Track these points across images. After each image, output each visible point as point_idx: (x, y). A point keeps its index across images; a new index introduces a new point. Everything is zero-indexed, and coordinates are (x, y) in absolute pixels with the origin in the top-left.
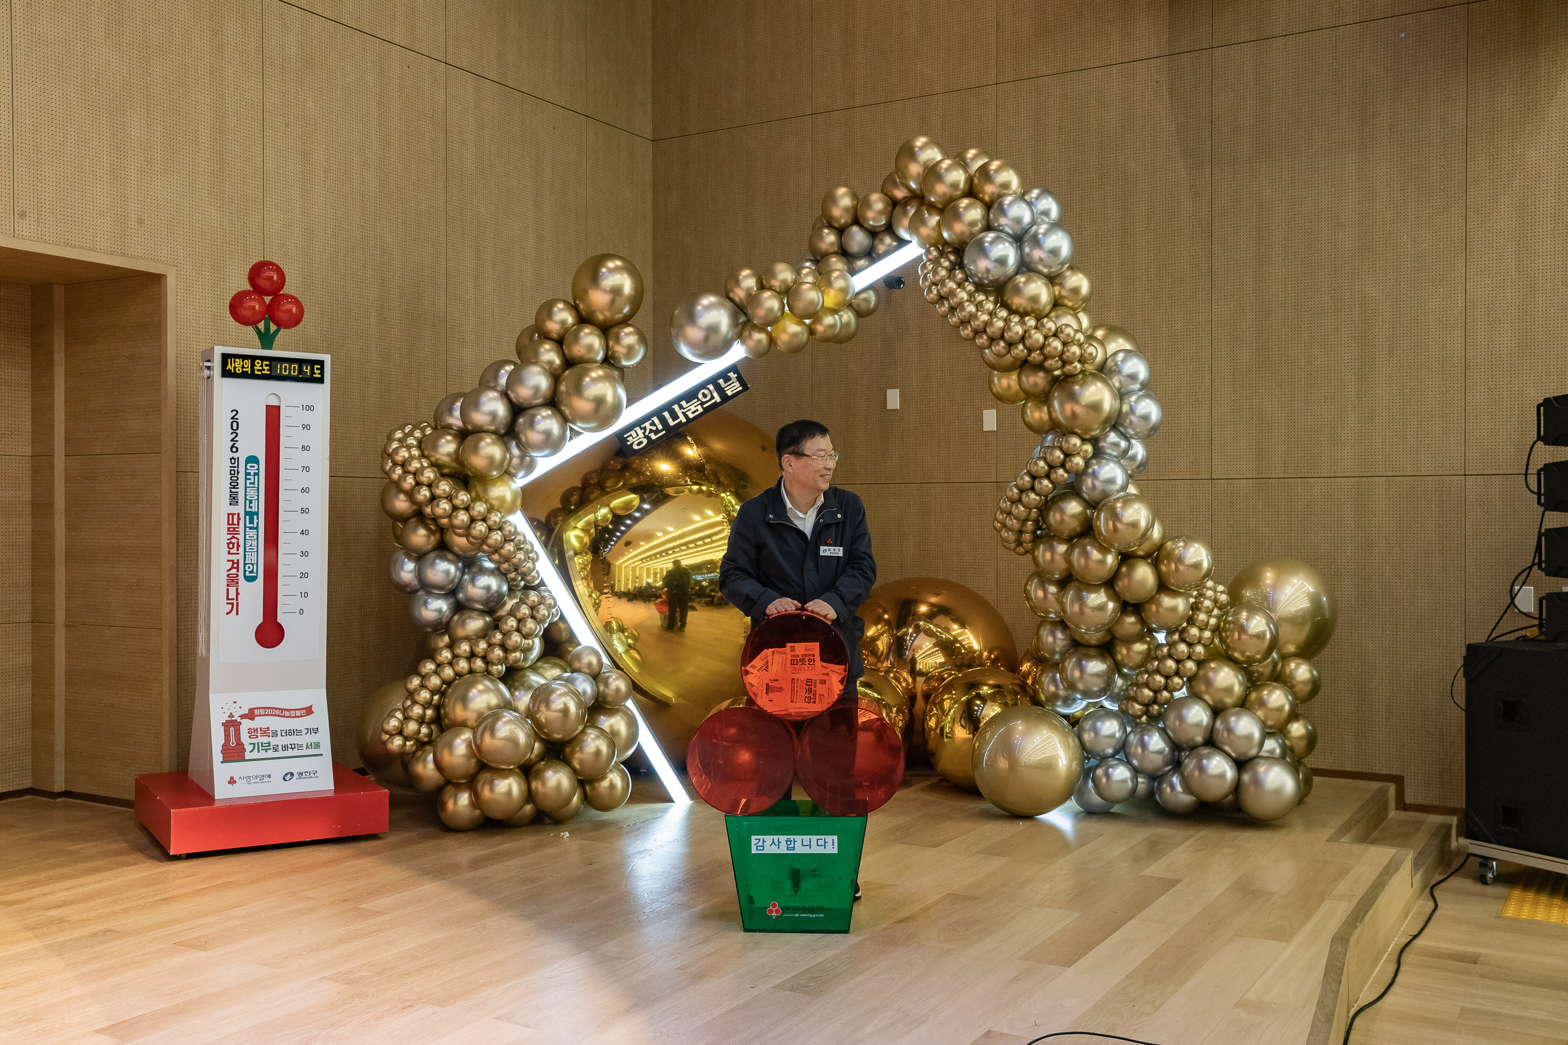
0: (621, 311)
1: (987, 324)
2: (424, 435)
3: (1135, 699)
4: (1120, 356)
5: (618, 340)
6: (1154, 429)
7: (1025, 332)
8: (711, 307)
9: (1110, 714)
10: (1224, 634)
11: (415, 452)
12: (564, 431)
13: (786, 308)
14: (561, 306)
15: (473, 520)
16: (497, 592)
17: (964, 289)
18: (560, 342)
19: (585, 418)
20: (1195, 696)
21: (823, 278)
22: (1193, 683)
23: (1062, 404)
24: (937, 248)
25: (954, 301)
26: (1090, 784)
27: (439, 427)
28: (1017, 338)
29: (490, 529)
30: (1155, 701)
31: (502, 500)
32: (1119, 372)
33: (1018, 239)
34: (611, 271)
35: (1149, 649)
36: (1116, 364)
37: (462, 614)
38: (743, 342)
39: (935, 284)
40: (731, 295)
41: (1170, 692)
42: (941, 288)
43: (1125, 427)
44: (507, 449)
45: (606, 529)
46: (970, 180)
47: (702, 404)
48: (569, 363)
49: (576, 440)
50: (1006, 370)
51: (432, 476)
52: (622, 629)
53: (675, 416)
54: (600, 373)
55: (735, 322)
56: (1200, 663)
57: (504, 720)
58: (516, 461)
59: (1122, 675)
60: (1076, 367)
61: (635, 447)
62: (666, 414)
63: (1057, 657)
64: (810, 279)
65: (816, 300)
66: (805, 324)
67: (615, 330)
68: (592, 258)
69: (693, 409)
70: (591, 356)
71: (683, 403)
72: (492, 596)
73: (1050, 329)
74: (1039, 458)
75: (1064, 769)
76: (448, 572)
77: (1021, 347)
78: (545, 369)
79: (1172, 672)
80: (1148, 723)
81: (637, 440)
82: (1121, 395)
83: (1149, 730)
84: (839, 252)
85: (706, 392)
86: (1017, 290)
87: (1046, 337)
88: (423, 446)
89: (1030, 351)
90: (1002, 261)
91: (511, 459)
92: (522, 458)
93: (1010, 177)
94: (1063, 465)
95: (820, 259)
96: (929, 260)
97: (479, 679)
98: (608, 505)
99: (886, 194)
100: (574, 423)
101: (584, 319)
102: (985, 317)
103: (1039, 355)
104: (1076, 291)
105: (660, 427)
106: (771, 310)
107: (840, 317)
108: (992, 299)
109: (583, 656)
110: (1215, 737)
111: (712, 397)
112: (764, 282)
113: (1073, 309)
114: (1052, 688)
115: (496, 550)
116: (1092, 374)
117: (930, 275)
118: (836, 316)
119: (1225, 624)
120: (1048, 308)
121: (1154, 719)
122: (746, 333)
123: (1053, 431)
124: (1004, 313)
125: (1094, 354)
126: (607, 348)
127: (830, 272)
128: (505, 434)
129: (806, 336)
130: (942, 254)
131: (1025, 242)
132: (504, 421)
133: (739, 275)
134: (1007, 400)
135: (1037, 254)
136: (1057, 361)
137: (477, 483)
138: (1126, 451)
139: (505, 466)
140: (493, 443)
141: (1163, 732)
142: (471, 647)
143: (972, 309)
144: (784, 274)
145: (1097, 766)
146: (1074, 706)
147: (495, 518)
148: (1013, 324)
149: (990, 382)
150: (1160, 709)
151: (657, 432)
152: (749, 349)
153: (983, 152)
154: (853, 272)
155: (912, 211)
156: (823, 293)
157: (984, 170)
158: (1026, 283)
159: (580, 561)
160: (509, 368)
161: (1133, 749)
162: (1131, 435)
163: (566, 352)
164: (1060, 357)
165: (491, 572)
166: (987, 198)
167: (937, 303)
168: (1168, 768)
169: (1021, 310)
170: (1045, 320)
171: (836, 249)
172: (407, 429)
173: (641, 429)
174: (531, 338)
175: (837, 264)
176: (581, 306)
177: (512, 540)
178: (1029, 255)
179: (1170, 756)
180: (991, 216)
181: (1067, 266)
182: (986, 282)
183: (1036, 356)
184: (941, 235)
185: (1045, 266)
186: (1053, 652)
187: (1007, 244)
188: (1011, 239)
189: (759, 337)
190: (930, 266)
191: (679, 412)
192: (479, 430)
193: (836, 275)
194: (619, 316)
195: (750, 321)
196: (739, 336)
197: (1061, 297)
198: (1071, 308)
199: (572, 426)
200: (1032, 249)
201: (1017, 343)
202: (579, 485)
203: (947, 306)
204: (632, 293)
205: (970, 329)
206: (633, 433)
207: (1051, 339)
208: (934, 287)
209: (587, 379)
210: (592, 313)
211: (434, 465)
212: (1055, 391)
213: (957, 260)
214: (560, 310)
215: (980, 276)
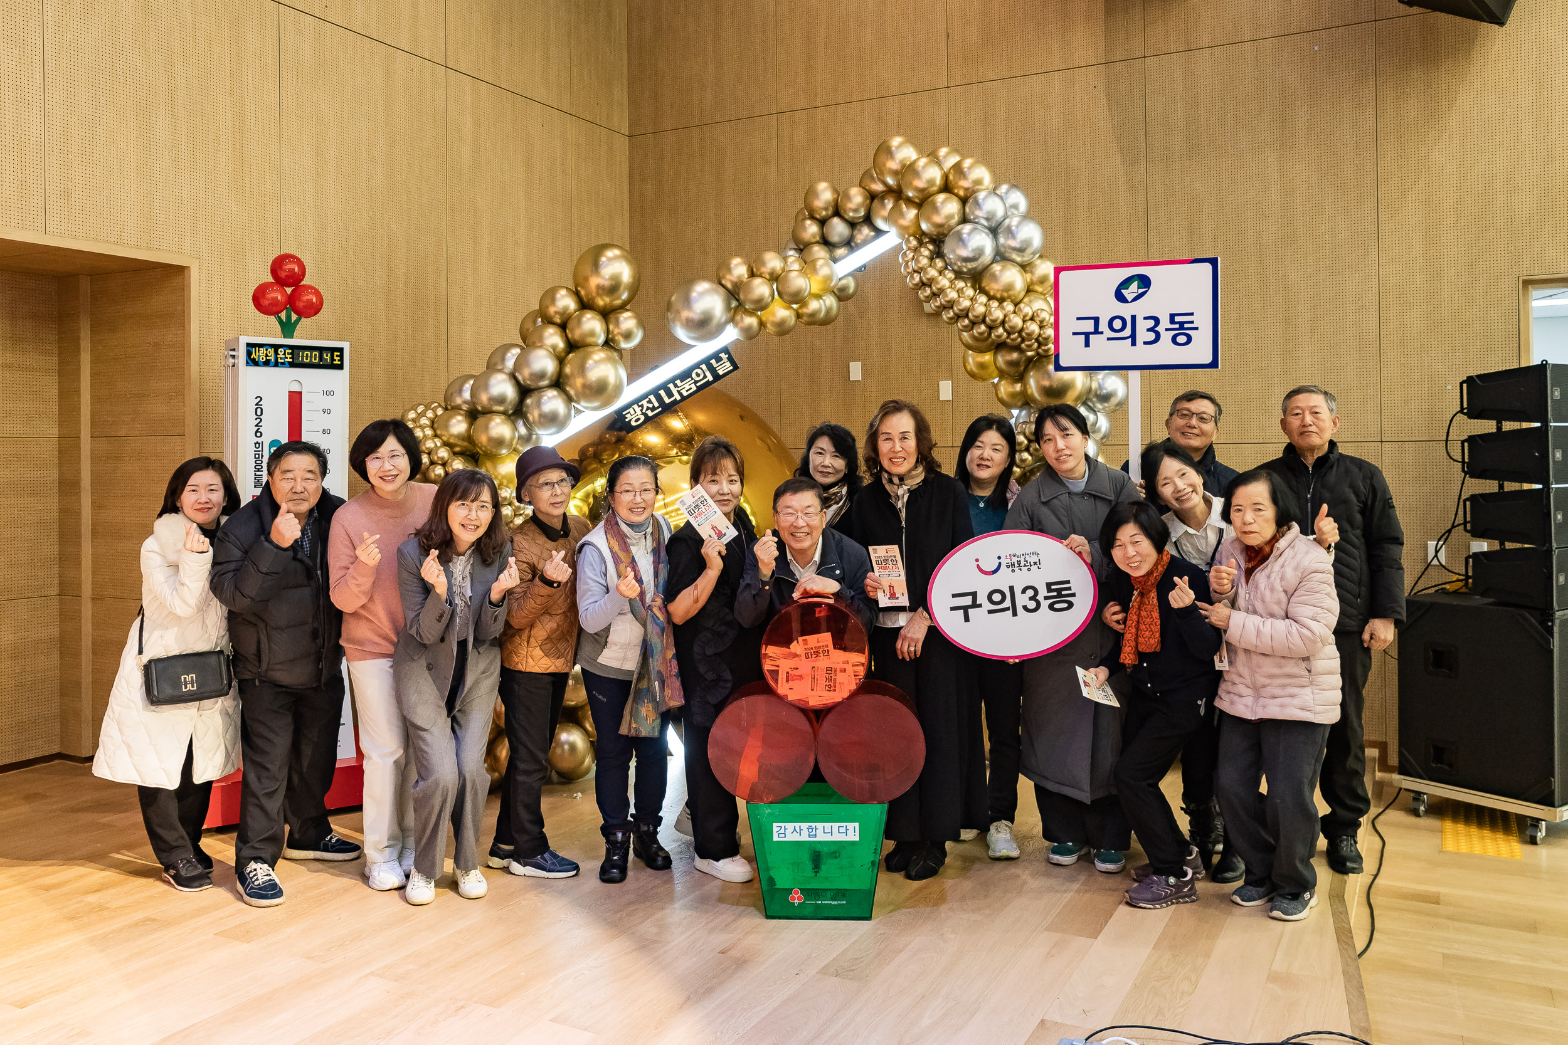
0: (619, 297)
1: (968, 309)
2: (436, 416)
5: (617, 324)
6: (1120, 406)
7: (1005, 316)
8: (706, 292)
11: (429, 432)
12: (569, 410)
13: (776, 293)
14: (563, 292)
17: (945, 276)
18: (563, 327)
19: (587, 398)
21: (808, 265)
23: (1037, 382)
24: (916, 237)
25: (935, 288)
27: (449, 407)
28: (997, 322)
33: (994, 231)
34: (610, 259)
38: (736, 325)
39: (915, 271)
40: (723, 282)
42: (923, 274)
43: (1092, 401)
44: (515, 428)
46: (946, 177)
47: (696, 382)
48: (572, 346)
49: (580, 417)
50: (981, 351)
51: (445, 455)
53: (670, 394)
54: (602, 355)
55: (728, 308)
60: (1050, 348)
61: (633, 423)
62: (662, 392)
64: (796, 266)
65: (804, 287)
66: (793, 308)
67: (615, 315)
68: (592, 248)
69: (687, 387)
70: (590, 340)
71: (678, 382)
73: (1027, 314)
77: (1001, 330)
78: (550, 352)
81: (634, 416)
84: (821, 241)
85: (699, 371)
86: (994, 278)
87: (1024, 321)
88: (436, 425)
90: (980, 252)
91: (519, 437)
92: (529, 435)
93: (981, 174)
95: (802, 248)
99: (864, 188)
100: (578, 402)
101: (585, 305)
102: (966, 303)
103: (1017, 337)
104: (1045, 278)
105: (656, 405)
106: (760, 296)
107: (824, 301)
108: (969, 285)
111: (705, 377)
112: (754, 270)
113: (1044, 295)
117: (911, 263)
118: (821, 301)
120: (1023, 294)
122: (738, 318)
123: (1027, 408)
124: (983, 299)
126: (608, 332)
127: (814, 261)
128: (514, 414)
129: (794, 319)
130: (921, 243)
131: (999, 233)
132: (512, 402)
133: (730, 263)
134: (981, 378)
135: (1010, 244)
136: (1033, 343)
137: (488, 460)
139: (514, 444)
140: (503, 422)
143: (953, 295)
144: (773, 262)
148: (993, 309)
149: (965, 362)
151: (653, 409)
152: (741, 332)
153: (956, 151)
154: (835, 260)
155: (889, 204)
156: (809, 279)
157: (957, 167)
160: (516, 351)
162: (1099, 409)
163: (570, 335)
164: (1037, 340)
166: (961, 193)
167: (919, 290)
169: (999, 296)
170: (1022, 305)
171: (818, 239)
172: (420, 409)
173: (639, 406)
174: (535, 322)
175: (819, 252)
176: (583, 293)
177: (521, 515)
178: (1003, 246)
180: (967, 210)
181: (1037, 255)
182: (965, 270)
183: (1014, 338)
184: (919, 226)
185: (1019, 255)
187: (984, 236)
188: (987, 231)
189: (751, 321)
190: (910, 255)
191: (674, 391)
192: (488, 412)
193: (820, 263)
194: (618, 302)
195: (741, 304)
196: (732, 320)
197: (1032, 283)
198: (1041, 293)
199: (576, 405)
200: (1007, 238)
201: (997, 327)
202: (577, 457)
203: (928, 291)
204: (631, 280)
205: (952, 314)
206: (631, 410)
207: (1029, 323)
208: (915, 275)
209: (590, 362)
210: (593, 299)
211: (446, 444)
212: (1032, 369)
213: (935, 248)
214: (563, 296)
215: (959, 264)
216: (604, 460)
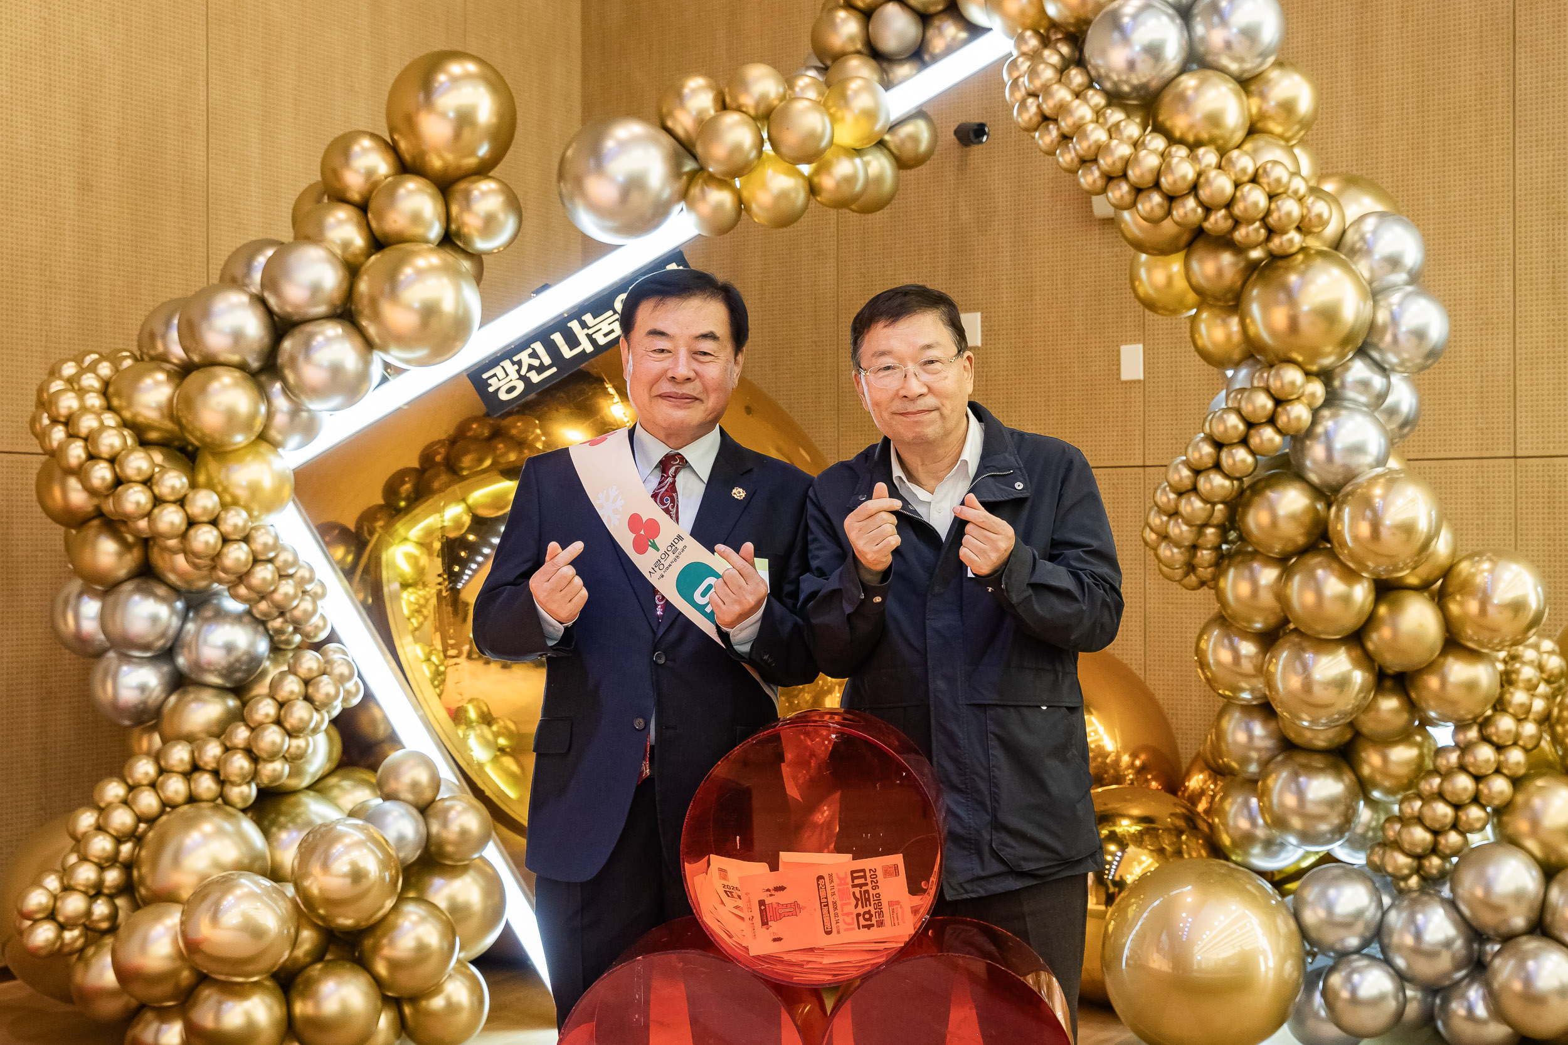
0: (473, 153)
1: (1127, 162)
2: (117, 372)
3: (1396, 845)
4: (1370, 224)
5: (467, 203)
6: (1433, 354)
7: (1199, 175)
8: (635, 140)
9: (1350, 873)
10: (1559, 729)
11: (94, 401)
12: (367, 363)
13: (767, 147)
14: (366, 142)
15: (191, 523)
16: (248, 653)
17: (1086, 101)
18: (363, 207)
19: (403, 341)
20: (1509, 840)
21: (834, 93)
22: (1505, 819)
23: (1265, 309)
24: (1036, 32)
25: (1066, 124)
26: (1318, 999)
27: (146, 358)
28: (1183, 186)
29: (225, 540)
30: (1434, 850)
31: (254, 489)
32: (1368, 252)
33: (1185, 11)
34: (455, 80)
35: (1421, 756)
36: (1362, 238)
37: (185, 693)
38: (691, 206)
39: (1035, 95)
40: (670, 124)
41: (1463, 833)
42: (1044, 100)
43: (1380, 351)
44: (264, 397)
45: (461, 542)
48: (378, 243)
49: (394, 382)
50: (1162, 250)
51: (117, 442)
52: (487, 719)
53: (573, 342)
54: (435, 260)
55: (676, 170)
56: (1516, 782)
57: (238, 892)
58: (281, 419)
59: (1372, 803)
60: (1291, 241)
61: (503, 396)
62: (557, 338)
63: (1253, 768)
64: (812, 94)
65: (819, 129)
66: (800, 174)
67: (462, 186)
68: (421, 58)
69: (605, 328)
70: (418, 231)
71: (588, 318)
72: (238, 660)
73: (1244, 171)
74: (1228, 410)
75: (1271, 974)
76: (154, 619)
77: (1191, 203)
78: (334, 255)
79: (1466, 798)
80: (1422, 890)
81: (505, 383)
82: (1375, 293)
83: (1425, 904)
84: (865, 50)
86: (1183, 102)
87: (1237, 185)
88: (111, 390)
89: (1208, 210)
90: (1154, 52)
91: (270, 415)
92: (295, 412)
94: (1272, 421)
95: (830, 63)
96: (1023, 54)
97: (208, 812)
98: (464, 500)
100: (384, 349)
101: (407, 166)
102: (1125, 150)
103: (1225, 218)
104: (1288, 107)
105: (547, 361)
106: (737, 148)
107: (866, 165)
108: (1138, 120)
109: (404, 769)
110: (1548, 918)
112: (728, 100)
113: (1287, 140)
114: (1244, 824)
115: (242, 577)
116: (1320, 253)
117: (1024, 81)
118: (858, 161)
119: (1561, 711)
120: (1239, 135)
121: (1430, 882)
122: (695, 191)
123: (1250, 361)
124: (1158, 143)
125: (1326, 216)
126: (448, 218)
127: (844, 82)
128: (262, 370)
129: (802, 195)
130: (1046, 42)
131: (1197, 15)
132: (256, 346)
133: (682, 87)
134: (1165, 308)
135: (1217, 37)
136: (1257, 230)
137: (210, 458)
138: (1382, 397)
139: (258, 427)
140: (236, 384)
141: (1452, 904)
142: (192, 753)
143: (1099, 135)
144: (763, 84)
145: (1332, 969)
146: (1283, 855)
147: (235, 519)
148: (1175, 161)
149: (1133, 278)
150: (1443, 866)
151: (541, 369)
152: (703, 221)
154: (887, 85)
156: (834, 120)
158: (1197, 89)
159: (413, 599)
160: (270, 252)
161: (1396, 939)
162: (1391, 364)
163: (374, 224)
164: (1263, 220)
165: (238, 618)
167: (1036, 130)
168: (1461, 974)
169: (1191, 138)
170: (1235, 154)
171: (859, 46)
172: (87, 359)
173: (514, 363)
174: (317, 203)
175: (860, 70)
176: (403, 145)
177: (270, 561)
178: (1203, 40)
179: (1464, 952)
181: (1271, 60)
182: (1126, 88)
183: (1218, 221)
184: (1042, 11)
185: (1234, 59)
186: (1245, 761)
187: (1165, 19)
188: (1171, 11)
189: (720, 198)
190: (1024, 65)
191: (581, 334)
192: (211, 363)
193: (854, 85)
194: (471, 162)
195: (702, 169)
196: (684, 195)
197: (1262, 116)
198: (1281, 137)
199: (382, 354)
200: (1210, 26)
201: (1184, 196)
202: (415, 464)
203: (1054, 132)
204: (494, 120)
205: (1097, 173)
206: (498, 370)
207: (1247, 188)
208: (1030, 100)
209: (408, 271)
210: (422, 154)
211: (125, 424)
212: (1254, 286)
213: (1073, 51)
214: (365, 151)
215: (1115, 77)
216: (462, 469)
